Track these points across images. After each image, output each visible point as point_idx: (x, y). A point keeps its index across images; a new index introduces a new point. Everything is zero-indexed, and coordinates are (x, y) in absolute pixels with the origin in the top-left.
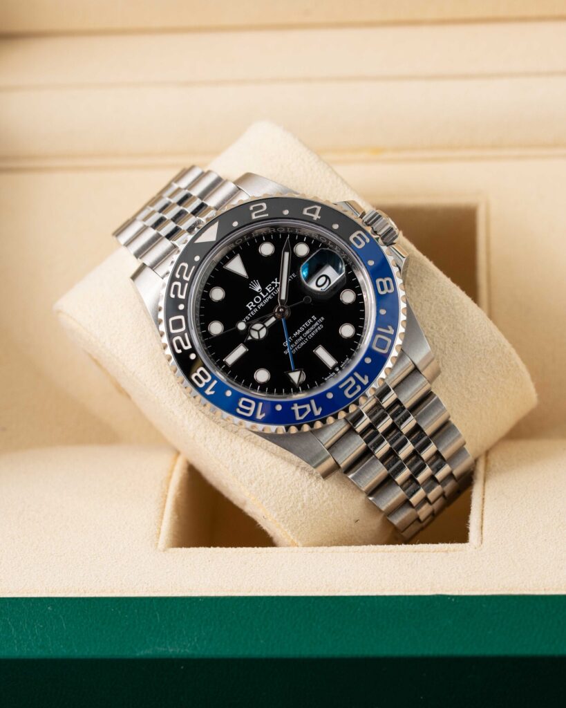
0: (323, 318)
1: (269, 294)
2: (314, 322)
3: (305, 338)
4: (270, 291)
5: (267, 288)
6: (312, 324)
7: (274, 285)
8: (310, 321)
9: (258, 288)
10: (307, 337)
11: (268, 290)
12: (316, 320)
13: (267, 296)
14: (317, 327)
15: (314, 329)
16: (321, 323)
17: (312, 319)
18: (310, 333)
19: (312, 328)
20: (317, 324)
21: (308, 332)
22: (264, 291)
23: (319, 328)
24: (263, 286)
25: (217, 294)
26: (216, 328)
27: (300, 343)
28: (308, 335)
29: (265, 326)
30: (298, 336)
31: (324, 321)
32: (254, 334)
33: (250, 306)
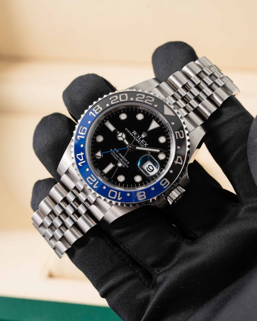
0: (128, 167)
1: (140, 142)
2: (126, 163)
3: (118, 158)
4: (141, 142)
5: (143, 140)
7: (145, 143)
8: (126, 161)
9: (143, 136)
10: (119, 160)
11: (142, 141)
12: (127, 164)
13: (139, 141)
17: (127, 162)
19: (123, 162)
20: (125, 164)
22: (141, 139)
24: (144, 139)
25: (140, 117)
26: (123, 117)
27: (116, 156)
28: (120, 160)
29: (124, 139)
30: (119, 155)
31: (126, 167)
32: (120, 135)
33: (135, 133)
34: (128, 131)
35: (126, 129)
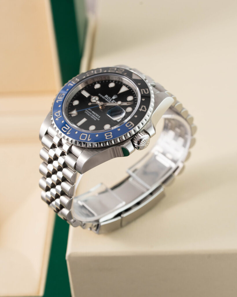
0: (99, 120)
3: (91, 115)
6: (97, 117)
8: (98, 116)
9: (114, 98)
12: (98, 118)
14: (95, 118)
15: (94, 118)
16: (97, 119)
18: (93, 116)
19: (95, 117)
20: (97, 118)
21: (93, 115)
23: (95, 119)
25: (112, 85)
26: (97, 86)
27: (89, 113)
28: (92, 116)
29: (97, 101)
30: (92, 113)
31: (98, 120)
32: (94, 98)
33: (106, 96)
34: (101, 96)
35: (100, 95)
